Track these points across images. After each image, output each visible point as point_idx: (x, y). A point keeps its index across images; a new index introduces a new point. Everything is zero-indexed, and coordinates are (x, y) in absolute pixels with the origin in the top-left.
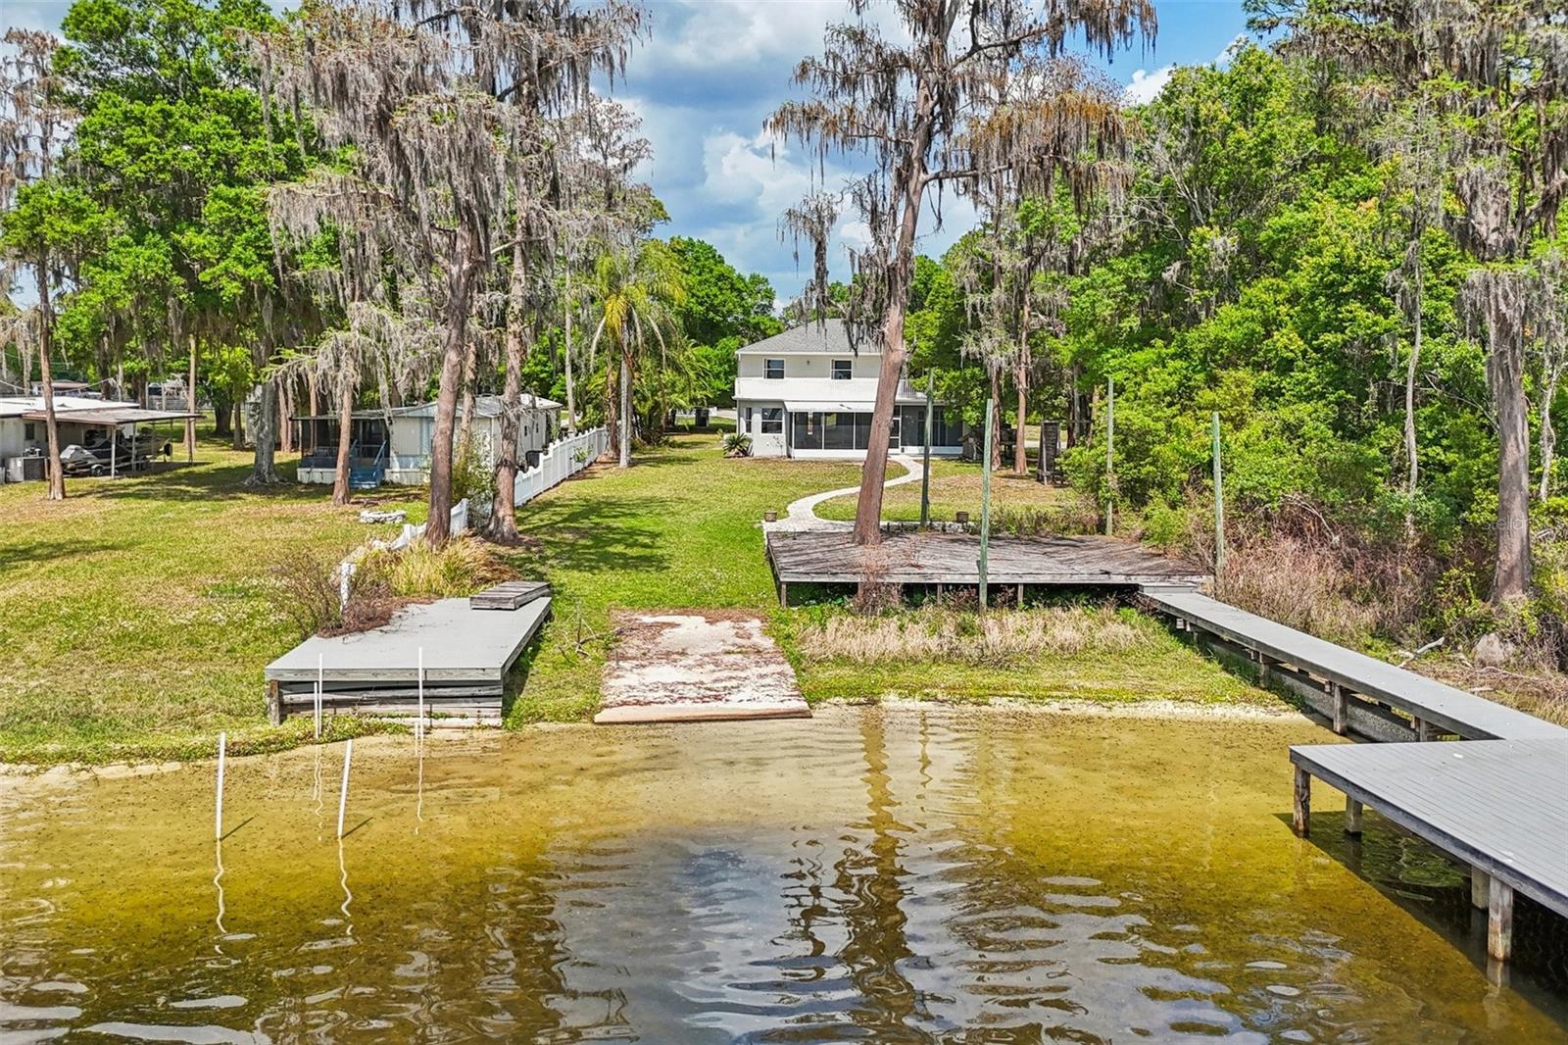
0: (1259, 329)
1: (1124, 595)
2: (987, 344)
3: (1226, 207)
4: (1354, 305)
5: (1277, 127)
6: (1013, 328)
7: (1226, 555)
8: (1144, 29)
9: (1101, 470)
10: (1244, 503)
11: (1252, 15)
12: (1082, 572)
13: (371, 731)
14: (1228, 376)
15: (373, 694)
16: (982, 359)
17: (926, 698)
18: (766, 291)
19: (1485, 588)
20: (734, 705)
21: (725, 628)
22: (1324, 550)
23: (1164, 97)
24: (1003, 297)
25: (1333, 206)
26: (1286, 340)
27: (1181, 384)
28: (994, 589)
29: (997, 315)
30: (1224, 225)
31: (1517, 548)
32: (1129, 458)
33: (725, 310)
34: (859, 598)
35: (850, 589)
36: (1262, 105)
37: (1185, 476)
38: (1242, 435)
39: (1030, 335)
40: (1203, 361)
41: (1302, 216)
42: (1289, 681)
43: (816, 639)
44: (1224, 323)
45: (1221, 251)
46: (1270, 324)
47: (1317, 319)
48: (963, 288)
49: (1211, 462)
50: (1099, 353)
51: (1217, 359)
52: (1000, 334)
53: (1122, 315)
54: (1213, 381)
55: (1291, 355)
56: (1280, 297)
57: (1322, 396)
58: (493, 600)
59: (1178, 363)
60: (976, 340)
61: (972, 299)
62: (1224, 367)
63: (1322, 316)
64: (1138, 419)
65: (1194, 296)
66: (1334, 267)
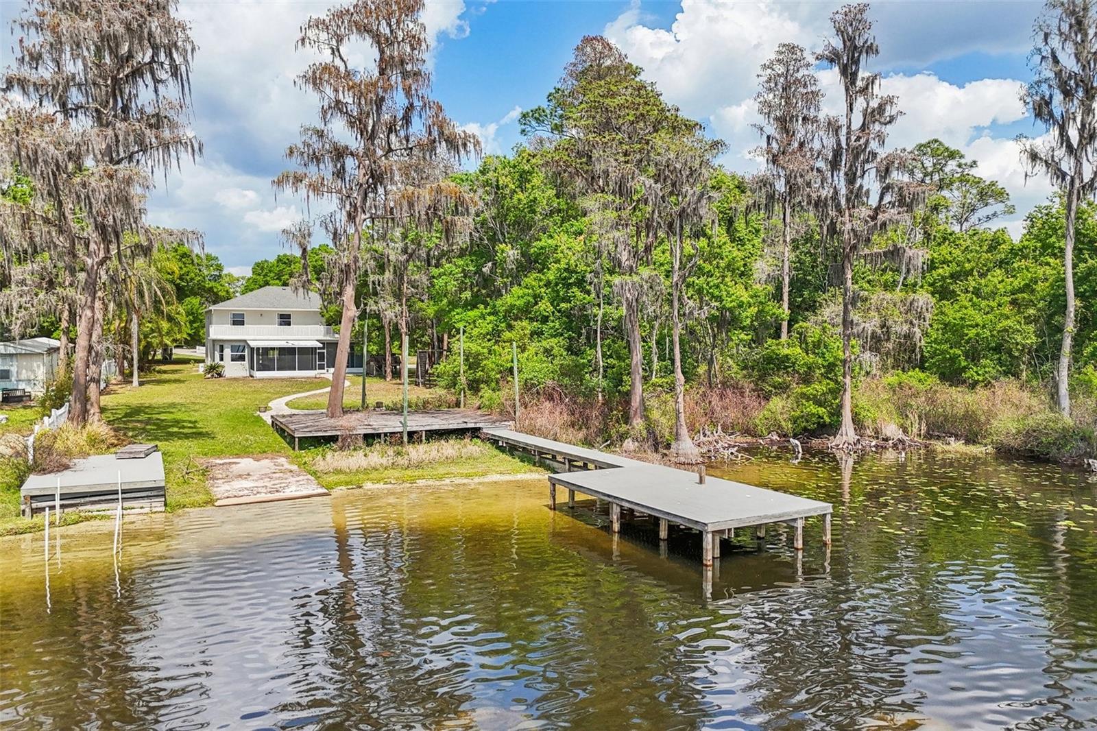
0: (532, 300)
1: (475, 433)
2: (382, 305)
3: (514, 234)
4: (575, 289)
5: (537, 193)
6: (398, 295)
7: (520, 411)
8: (475, 150)
9: (457, 374)
10: (528, 387)
11: (523, 127)
12: (454, 423)
13: (87, 519)
14: (516, 324)
15: (88, 499)
16: (379, 314)
17: (386, 483)
18: (217, 265)
19: (627, 419)
20: (288, 493)
21: (265, 462)
22: (563, 406)
23: (480, 171)
24: (391, 277)
25: (564, 237)
26: (544, 306)
27: (493, 330)
28: (411, 434)
29: (388, 287)
30: (513, 242)
31: (638, 400)
32: (470, 368)
33: (188, 278)
34: (339, 443)
35: (333, 439)
36: (529, 181)
37: (498, 376)
38: (525, 355)
39: (407, 300)
40: (505, 317)
41: (550, 241)
42: (548, 462)
43: (322, 463)
44: (514, 297)
45: (512, 258)
46: (537, 298)
47: (558, 296)
48: (366, 271)
49: (512, 368)
50: (449, 312)
51: (511, 316)
52: (391, 300)
53: (461, 290)
54: (510, 327)
55: (547, 314)
56: (541, 284)
57: (562, 335)
58: (131, 453)
59: (492, 318)
60: (376, 303)
61: (372, 278)
62: (515, 320)
63: (561, 293)
64: (474, 347)
65: (499, 282)
66: (566, 270)
